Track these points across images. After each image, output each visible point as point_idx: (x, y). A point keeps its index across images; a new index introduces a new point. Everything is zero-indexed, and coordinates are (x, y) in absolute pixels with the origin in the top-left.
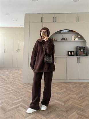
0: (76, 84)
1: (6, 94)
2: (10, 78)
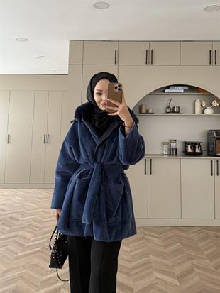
0: (207, 232)
1: (20, 257)
2: (26, 213)
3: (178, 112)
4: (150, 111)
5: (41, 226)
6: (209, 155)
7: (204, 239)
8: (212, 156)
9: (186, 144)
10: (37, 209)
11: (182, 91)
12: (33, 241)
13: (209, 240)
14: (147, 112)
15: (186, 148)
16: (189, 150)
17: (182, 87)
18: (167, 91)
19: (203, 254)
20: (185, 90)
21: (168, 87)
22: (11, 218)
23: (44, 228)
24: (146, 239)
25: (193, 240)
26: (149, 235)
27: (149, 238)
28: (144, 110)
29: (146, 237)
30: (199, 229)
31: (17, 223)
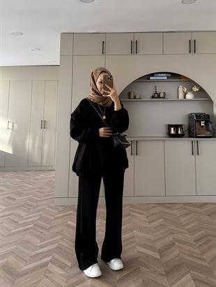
0: (189, 208)
2: (23, 194)
3: (164, 98)
4: (138, 97)
5: (35, 204)
6: (190, 136)
7: (186, 214)
8: (193, 137)
9: (170, 126)
10: (34, 189)
11: (166, 78)
12: (26, 219)
13: (191, 216)
14: (135, 98)
15: (170, 130)
16: (172, 132)
17: (165, 75)
18: (151, 78)
19: (184, 229)
20: (168, 77)
21: (152, 75)
22: (8, 198)
23: (37, 206)
24: (132, 216)
25: (176, 215)
26: (135, 212)
27: (135, 214)
28: (132, 97)
29: (131, 213)
30: (182, 205)
31: (13, 203)
